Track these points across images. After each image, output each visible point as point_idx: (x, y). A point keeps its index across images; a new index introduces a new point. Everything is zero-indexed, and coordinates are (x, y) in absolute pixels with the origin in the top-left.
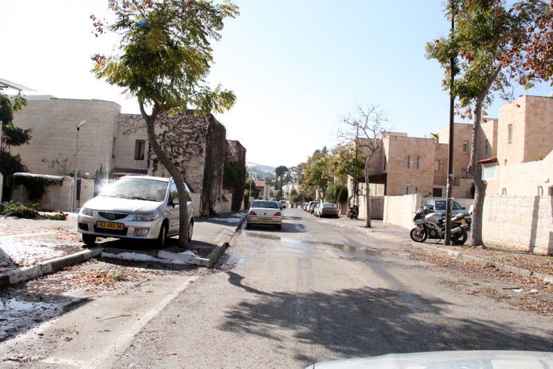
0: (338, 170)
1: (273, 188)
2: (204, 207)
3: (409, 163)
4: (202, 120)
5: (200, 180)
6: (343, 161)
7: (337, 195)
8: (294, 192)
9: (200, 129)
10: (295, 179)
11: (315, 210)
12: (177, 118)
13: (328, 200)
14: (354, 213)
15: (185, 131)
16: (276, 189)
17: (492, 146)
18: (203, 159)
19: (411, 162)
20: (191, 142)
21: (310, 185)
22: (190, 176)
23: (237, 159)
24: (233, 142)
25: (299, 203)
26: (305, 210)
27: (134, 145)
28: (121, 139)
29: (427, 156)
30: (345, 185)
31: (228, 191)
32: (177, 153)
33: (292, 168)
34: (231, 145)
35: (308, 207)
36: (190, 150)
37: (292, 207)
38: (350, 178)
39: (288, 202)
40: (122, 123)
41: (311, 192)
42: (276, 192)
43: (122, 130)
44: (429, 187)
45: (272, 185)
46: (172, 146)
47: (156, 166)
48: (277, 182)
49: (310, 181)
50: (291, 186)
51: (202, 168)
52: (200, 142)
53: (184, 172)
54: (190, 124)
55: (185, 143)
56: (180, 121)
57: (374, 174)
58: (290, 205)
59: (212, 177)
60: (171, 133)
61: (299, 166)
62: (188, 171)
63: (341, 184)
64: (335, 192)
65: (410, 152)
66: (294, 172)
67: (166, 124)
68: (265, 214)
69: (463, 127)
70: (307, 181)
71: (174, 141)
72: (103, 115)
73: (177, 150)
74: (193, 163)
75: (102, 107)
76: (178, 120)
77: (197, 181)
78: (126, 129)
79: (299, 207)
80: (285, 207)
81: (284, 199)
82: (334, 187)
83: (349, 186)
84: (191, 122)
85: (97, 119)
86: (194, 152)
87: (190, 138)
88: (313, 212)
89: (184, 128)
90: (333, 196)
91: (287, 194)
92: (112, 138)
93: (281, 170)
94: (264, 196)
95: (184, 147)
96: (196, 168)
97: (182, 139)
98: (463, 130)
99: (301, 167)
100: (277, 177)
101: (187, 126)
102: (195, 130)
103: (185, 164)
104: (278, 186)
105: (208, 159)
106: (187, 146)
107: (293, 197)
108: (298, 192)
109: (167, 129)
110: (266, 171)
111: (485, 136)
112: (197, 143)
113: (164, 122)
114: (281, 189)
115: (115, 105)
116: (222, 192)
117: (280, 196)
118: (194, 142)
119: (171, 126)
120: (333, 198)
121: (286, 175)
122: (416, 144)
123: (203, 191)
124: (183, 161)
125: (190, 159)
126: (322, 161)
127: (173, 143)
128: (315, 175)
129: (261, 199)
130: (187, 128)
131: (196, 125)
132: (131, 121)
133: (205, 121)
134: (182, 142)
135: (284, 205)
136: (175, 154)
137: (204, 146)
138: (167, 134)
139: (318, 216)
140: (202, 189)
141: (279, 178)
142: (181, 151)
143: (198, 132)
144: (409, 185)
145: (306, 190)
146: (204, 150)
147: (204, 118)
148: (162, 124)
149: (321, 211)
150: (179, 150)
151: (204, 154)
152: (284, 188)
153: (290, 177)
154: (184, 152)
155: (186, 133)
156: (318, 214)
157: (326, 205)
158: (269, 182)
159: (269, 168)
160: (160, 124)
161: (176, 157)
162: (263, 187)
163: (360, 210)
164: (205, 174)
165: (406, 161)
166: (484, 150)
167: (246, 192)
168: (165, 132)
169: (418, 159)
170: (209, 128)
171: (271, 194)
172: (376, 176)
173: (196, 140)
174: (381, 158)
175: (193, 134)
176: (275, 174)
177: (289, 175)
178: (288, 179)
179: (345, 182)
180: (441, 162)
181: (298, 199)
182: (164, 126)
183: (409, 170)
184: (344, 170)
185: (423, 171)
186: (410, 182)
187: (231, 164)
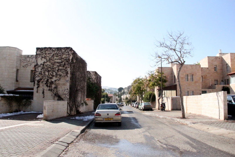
0: (151, 84)
1: (117, 97)
2: (71, 110)
3: (188, 78)
4: (67, 53)
5: (67, 92)
6: (153, 79)
7: (150, 98)
8: (127, 98)
9: (66, 59)
10: (127, 93)
11: (139, 106)
12: (51, 53)
13: (145, 101)
14: (163, 107)
15: (56, 61)
16: (119, 97)
17: (231, 67)
18: (68, 78)
19: (189, 78)
20: (60, 68)
21: (135, 94)
22: (61, 90)
23: (96, 81)
24: (93, 72)
25: (129, 103)
26: (133, 106)
27: (30, 73)
28: (22, 70)
29: (197, 74)
30: (154, 92)
31: (90, 99)
32: (52, 75)
33: (125, 88)
34: (92, 74)
35: (135, 105)
36: (60, 73)
37: (126, 105)
38: (156, 88)
39: (124, 103)
40: (22, 61)
41: (135, 98)
42: (118, 99)
43: (23, 64)
44: (200, 90)
45: (117, 96)
46: (49, 71)
47: (39, 85)
48: (119, 94)
49: (135, 92)
50: (125, 96)
51: (68, 84)
52: (66, 68)
53: (56, 88)
54: (60, 57)
55: (57, 69)
56: (53, 55)
57: (169, 86)
58: (125, 105)
59: (77, 90)
60: (48, 63)
61: (128, 87)
62: (59, 87)
63: (151, 92)
64: (148, 96)
65: (188, 72)
66: (126, 90)
67: (45, 57)
68: (108, 115)
69: (213, 59)
70: (133, 92)
71: (50, 68)
72: (9, 55)
73: (52, 74)
74: (62, 81)
75: (9, 51)
76: (52, 54)
77: (65, 93)
78: (25, 64)
79: (129, 105)
80: (123, 105)
81: (122, 102)
82: (148, 94)
83: (156, 93)
84: (60, 55)
85: (5, 58)
86: (63, 74)
87: (60, 66)
88: (138, 107)
89: (56, 59)
90: (147, 99)
91: (124, 99)
92: (15, 70)
93: (120, 89)
94: (113, 101)
95: (56, 71)
96: (64, 84)
97: (55, 67)
98: (213, 60)
99: (129, 87)
100: (119, 92)
101: (58, 58)
102: (63, 60)
103: (57, 82)
104: (120, 96)
105: (72, 78)
106: (58, 70)
107: (126, 101)
108: (129, 98)
109: (45, 60)
110: (114, 90)
111: (226, 62)
112: (64, 68)
113: (43, 56)
114: (121, 97)
115: (17, 50)
116: (86, 99)
117: (120, 100)
118: (62, 68)
119: (48, 58)
120: (147, 100)
121: (123, 91)
122: (190, 68)
123: (70, 99)
124: (56, 81)
125: (60, 79)
126: (140, 82)
127: (49, 69)
128: (137, 89)
129: (111, 102)
130: (58, 59)
131: (63, 57)
132: (28, 59)
133: (69, 54)
134: (55, 68)
135: (123, 104)
136: (51, 76)
137: (69, 70)
138: (45, 64)
139: (141, 110)
140: (68, 98)
141: (120, 93)
142: (54, 74)
143: (65, 61)
144: (189, 90)
145: (132, 97)
146: (69, 72)
147: (68, 52)
148: (42, 57)
149: (143, 107)
150: (53, 73)
151: (69, 75)
152: (122, 97)
153: (125, 92)
154: (57, 74)
155: (57, 62)
156: (141, 109)
157: (145, 104)
158: (115, 94)
159: (115, 89)
160: (41, 58)
161: (51, 78)
162: (112, 97)
163: (166, 106)
164: (70, 88)
165: (186, 77)
166: (226, 69)
167: (102, 99)
168: (44, 62)
169: (193, 76)
170: (72, 59)
171: (117, 100)
172: (171, 86)
173: (64, 67)
174: (172, 77)
175: (62, 63)
176: (118, 91)
177: (124, 91)
178: (124, 93)
179: (154, 91)
180: (203, 77)
181: (129, 101)
182: (43, 59)
183: (188, 82)
184: (154, 84)
185: (196, 82)
186: (189, 88)
187: (92, 84)
